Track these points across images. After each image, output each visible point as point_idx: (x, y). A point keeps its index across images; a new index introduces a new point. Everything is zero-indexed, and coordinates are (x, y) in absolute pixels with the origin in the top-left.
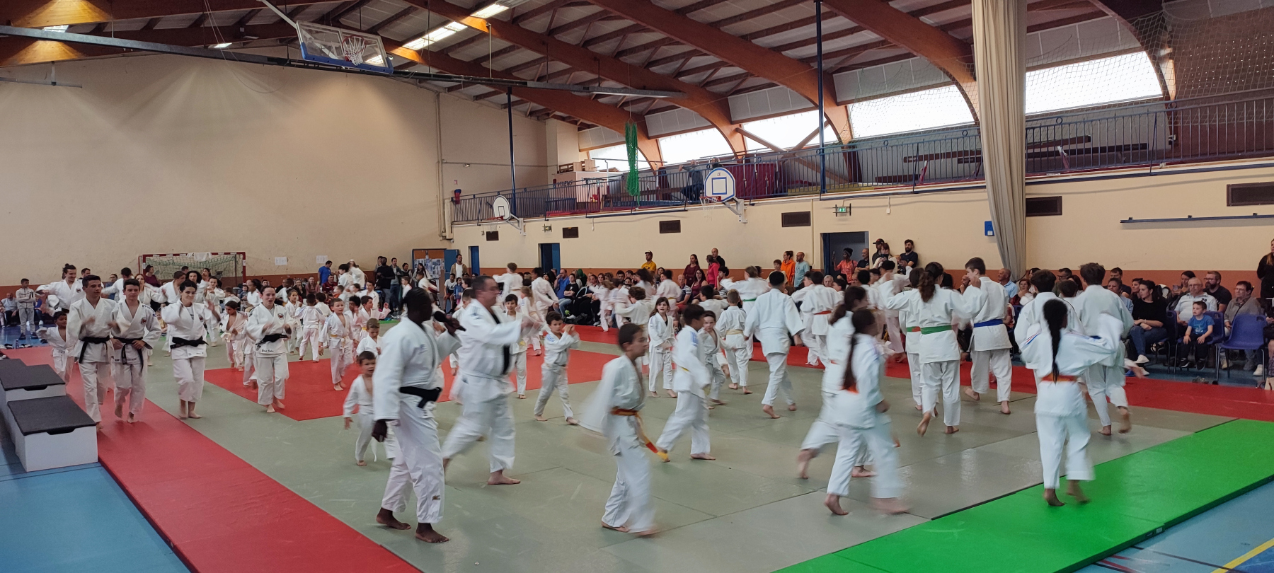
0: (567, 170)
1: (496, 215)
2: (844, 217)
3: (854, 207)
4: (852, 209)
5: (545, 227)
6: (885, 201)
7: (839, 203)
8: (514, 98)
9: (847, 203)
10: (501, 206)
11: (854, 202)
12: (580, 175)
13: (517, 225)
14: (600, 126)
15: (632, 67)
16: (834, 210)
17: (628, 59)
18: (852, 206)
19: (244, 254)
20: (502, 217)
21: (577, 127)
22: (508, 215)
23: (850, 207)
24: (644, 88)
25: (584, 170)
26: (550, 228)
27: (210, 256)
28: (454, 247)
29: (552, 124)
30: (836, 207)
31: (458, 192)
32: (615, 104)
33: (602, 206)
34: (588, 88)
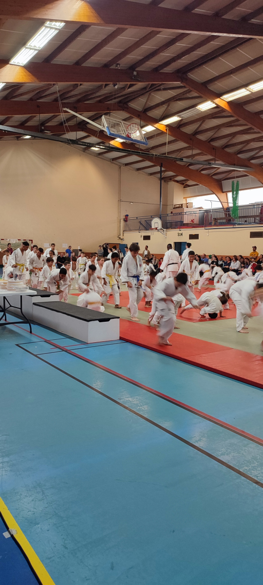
0: (179, 207)
1: (153, 227)
5: (178, 234)
8: (163, 169)
10: (156, 223)
12: (186, 210)
13: (162, 232)
14: (201, 185)
15: (228, 153)
17: (228, 150)
19: (32, 241)
20: (156, 228)
21: (183, 186)
22: (160, 227)
24: (235, 165)
25: (187, 207)
26: (182, 234)
27: (17, 241)
28: (124, 243)
29: (172, 184)
31: (127, 216)
32: (209, 175)
33: (213, 224)
34: (210, 163)
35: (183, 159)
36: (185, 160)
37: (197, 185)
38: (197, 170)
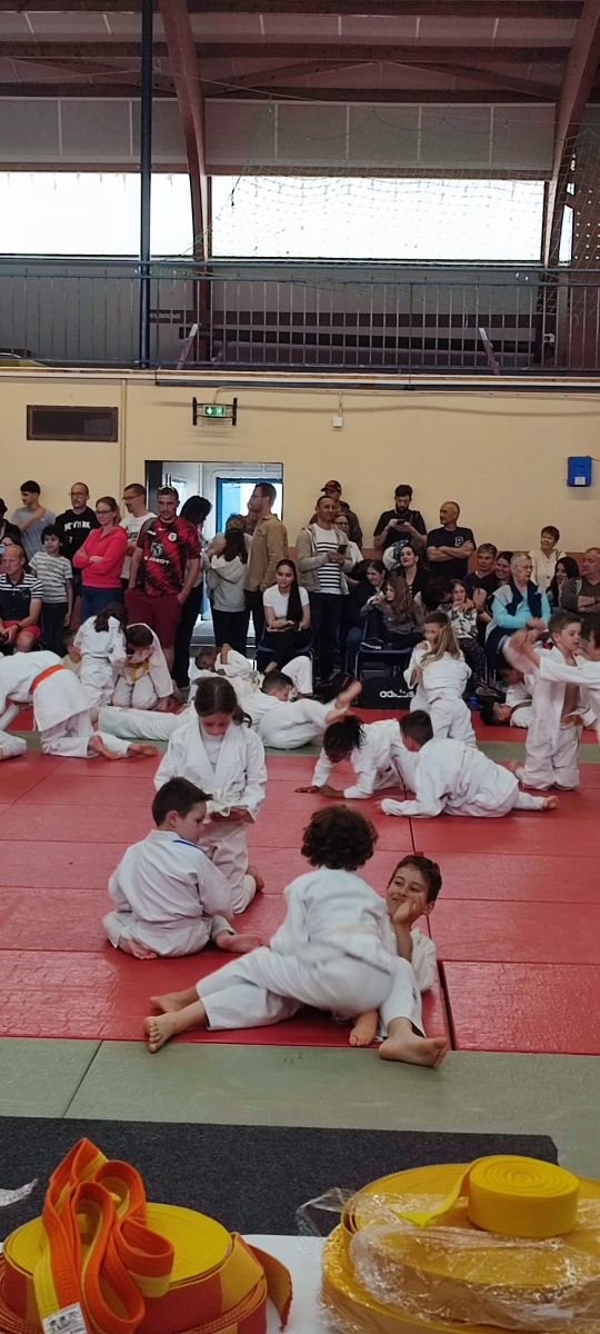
2: (217, 428)
3: (243, 408)
4: (238, 411)
6: (328, 399)
7: (205, 395)
9: (227, 397)
11: (244, 397)
16: (191, 409)
18: (239, 403)
23: (235, 407)
30: (195, 404)
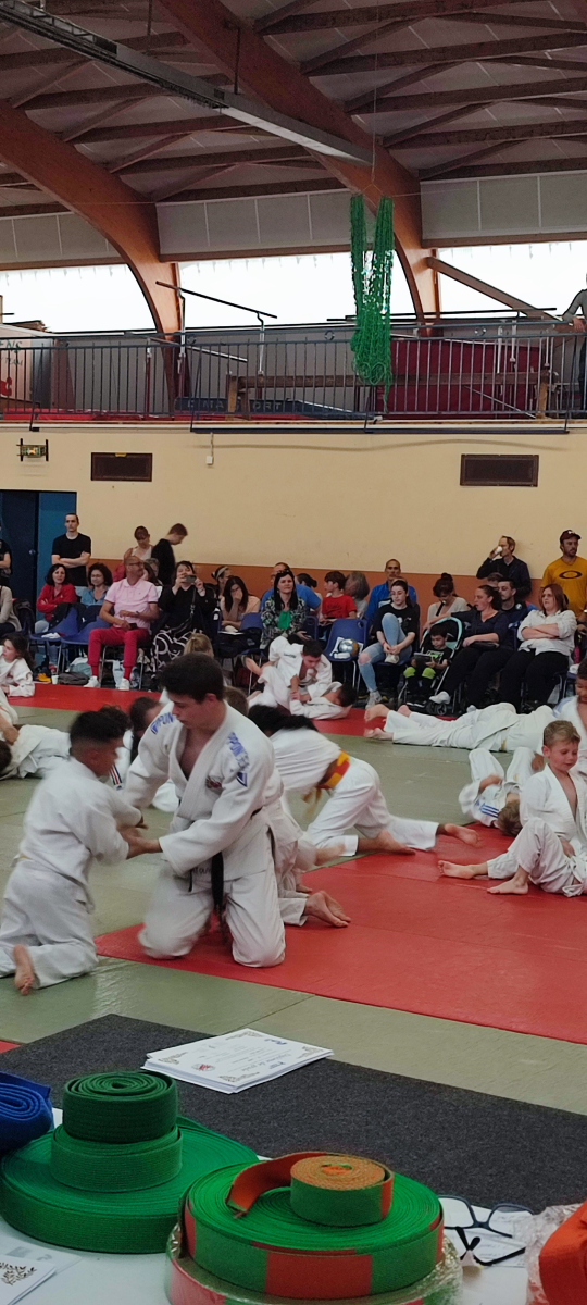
5: (24, 446)
14: (73, 211)
26: (44, 451)
32: (106, 165)
33: (232, 406)
34: (221, 95)
35: (113, 48)
36: (123, 54)
37: (57, 208)
38: (60, 135)
